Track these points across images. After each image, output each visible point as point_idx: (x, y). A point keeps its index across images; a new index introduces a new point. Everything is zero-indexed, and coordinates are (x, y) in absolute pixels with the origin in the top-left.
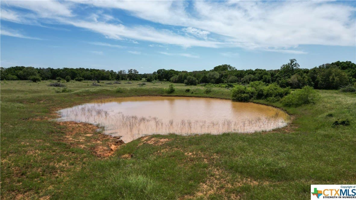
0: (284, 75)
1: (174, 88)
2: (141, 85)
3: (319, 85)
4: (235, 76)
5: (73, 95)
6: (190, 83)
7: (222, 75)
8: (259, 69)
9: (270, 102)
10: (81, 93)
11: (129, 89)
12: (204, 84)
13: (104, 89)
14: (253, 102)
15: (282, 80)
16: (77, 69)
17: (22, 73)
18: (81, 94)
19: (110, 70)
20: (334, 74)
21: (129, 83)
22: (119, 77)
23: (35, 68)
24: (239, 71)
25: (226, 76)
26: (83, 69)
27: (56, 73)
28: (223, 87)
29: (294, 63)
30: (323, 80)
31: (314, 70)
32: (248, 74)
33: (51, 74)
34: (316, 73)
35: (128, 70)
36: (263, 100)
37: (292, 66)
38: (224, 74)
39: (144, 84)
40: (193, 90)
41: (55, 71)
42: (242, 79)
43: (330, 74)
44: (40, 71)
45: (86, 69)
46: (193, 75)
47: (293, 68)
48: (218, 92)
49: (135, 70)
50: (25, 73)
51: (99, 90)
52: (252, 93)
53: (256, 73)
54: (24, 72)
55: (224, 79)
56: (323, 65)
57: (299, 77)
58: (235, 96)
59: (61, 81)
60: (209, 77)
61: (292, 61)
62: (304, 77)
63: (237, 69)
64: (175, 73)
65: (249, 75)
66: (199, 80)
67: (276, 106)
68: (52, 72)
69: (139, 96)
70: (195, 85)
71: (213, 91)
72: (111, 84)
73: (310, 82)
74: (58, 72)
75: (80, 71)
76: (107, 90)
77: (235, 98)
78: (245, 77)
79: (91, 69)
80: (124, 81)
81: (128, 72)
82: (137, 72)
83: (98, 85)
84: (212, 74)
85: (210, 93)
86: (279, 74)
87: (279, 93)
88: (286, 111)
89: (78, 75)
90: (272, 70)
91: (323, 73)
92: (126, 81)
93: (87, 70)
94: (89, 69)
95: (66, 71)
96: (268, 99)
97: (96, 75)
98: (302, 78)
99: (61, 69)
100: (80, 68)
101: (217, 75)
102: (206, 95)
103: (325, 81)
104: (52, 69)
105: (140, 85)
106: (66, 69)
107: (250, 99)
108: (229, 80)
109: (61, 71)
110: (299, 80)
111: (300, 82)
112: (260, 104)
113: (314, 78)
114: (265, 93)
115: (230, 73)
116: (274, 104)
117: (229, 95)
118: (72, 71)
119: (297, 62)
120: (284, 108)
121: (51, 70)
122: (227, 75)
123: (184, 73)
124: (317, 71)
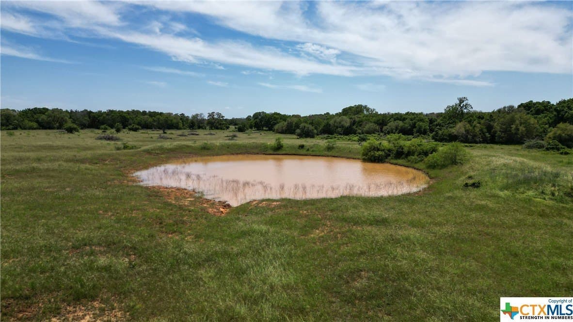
0: (448, 122)
1: (282, 142)
2: (231, 138)
3: (496, 138)
4: (374, 122)
5: (142, 153)
6: (304, 134)
7: (354, 121)
8: (411, 113)
9: (412, 162)
10: (152, 150)
11: (218, 144)
12: (326, 136)
13: (184, 145)
14: (390, 163)
15: (443, 130)
16: (128, 112)
17: (46, 119)
18: (154, 152)
19: (179, 113)
20: (517, 122)
21: (211, 134)
22: (195, 124)
23: (64, 110)
24: (380, 114)
25: (360, 123)
26: (138, 112)
27: (97, 119)
28: (354, 141)
29: (464, 103)
30: (502, 130)
31: (491, 116)
32: (395, 120)
33: (88, 119)
34: (494, 120)
35: (209, 113)
36: (404, 160)
37: (462, 107)
38: (357, 120)
39: (235, 136)
40: (309, 146)
41: (94, 114)
42: (385, 128)
43: (512, 121)
44: (72, 114)
45: (141, 111)
46: (309, 122)
47: (462, 111)
48: (344, 149)
49: (219, 114)
50: (50, 118)
51: (177, 146)
52: (390, 150)
53: (407, 118)
54: (49, 116)
55: (357, 127)
56: (505, 108)
57: (468, 126)
58: (366, 154)
59: (107, 131)
60: (334, 125)
61: (461, 101)
62: (475, 126)
63: (377, 112)
64: (280, 119)
65: (395, 122)
66: (319, 130)
67: (417, 168)
68: (90, 117)
69: (233, 154)
70: (312, 137)
71: (337, 147)
72: (185, 136)
73: (484, 134)
74: (99, 116)
75: (132, 114)
76: (188, 146)
77: (366, 158)
78: (389, 124)
79: (150, 112)
80: (203, 130)
81: (208, 116)
82: (223, 117)
83: (168, 138)
84: (338, 119)
85: (333, 151)
86: (442, 120)
87: (423, 150)
88: (428, 174)
89: (131, 121)
90: (433, 113)
91: (502, 119)
92: (205, 130)
93: (144, 113)
94: (147, 112)
95: (112, 114)
96: (409, 158)
97: (161, 122)
98: (471, 128)
99: (104, 112)
100: (133, 110)
101: (347, 121)
102: (326, 153)
103: (505, 131)
104: (91, 112)
105: (229, 138)
106: (111, 112)
107: (387, 158)
108: (365, 129)
109: (105, 115)
110: (467, 131)
111: (468, 133)
112: (399, 165)
113: (489, 128)
114: (406, 150)
115: (367, 118)
116: (416, 166)
117: (358, 153)
118: (120, 116)
119: (469, 102)
120: (427, 171)
121: (89, 113)
122: (362, 121)
123: (295, 119)
124: (494, 117)
